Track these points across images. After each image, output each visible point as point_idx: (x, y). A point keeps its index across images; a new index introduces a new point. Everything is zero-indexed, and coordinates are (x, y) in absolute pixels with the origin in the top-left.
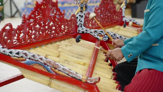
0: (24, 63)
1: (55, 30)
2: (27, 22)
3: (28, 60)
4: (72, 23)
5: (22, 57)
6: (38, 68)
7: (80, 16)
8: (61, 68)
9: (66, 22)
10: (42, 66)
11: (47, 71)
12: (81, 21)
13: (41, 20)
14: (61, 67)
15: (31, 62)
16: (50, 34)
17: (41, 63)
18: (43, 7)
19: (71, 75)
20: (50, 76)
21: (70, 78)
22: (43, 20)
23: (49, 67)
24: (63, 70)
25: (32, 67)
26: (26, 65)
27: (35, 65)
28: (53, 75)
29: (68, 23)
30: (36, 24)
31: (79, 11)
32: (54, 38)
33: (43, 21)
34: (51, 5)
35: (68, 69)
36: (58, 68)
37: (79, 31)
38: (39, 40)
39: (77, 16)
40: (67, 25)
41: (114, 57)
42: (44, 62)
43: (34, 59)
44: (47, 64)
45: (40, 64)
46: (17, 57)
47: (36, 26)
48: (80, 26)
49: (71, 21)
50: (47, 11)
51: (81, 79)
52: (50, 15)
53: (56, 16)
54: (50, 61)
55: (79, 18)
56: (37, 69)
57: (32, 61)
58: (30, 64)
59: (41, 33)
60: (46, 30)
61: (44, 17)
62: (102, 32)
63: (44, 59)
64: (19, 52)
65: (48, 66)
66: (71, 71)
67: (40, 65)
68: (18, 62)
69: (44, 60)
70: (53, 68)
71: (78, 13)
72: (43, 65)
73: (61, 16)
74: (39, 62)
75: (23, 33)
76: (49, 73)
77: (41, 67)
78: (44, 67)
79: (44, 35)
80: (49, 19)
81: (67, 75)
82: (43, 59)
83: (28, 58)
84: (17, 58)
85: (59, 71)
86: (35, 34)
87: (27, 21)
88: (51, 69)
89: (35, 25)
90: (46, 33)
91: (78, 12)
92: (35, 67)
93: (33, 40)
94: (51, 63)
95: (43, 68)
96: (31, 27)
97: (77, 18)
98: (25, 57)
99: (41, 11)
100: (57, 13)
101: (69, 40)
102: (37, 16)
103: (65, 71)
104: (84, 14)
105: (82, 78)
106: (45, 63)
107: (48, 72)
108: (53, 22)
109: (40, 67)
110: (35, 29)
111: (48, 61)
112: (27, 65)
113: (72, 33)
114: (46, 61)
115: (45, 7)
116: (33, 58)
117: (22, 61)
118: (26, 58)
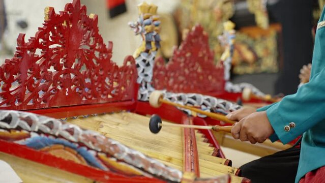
0: (23, 144)
1: (91, 87)
2: (28, 55)
3: (34, 136)
4: (128, 76)
5: (19, 128)
6: (63, 157)
7: (144, 61)
8: (125, 154)
9: (115, 71)
10: (72, 150)
11: (85, 164)
12: (146, 75)
13: (59, 54)
14: (123, 151)
15: (43, 140)
16: (80, 94)
17: (71, 142)
18: (64, 24)
19: (151, 170)
20: (94, 176)
21: (148, 179)
22: (65, 56)
23: (92, 153)
24: (129, 160)
25: (46, 156)
26: (29, 149)
27: (54, 149)
28: (102, 173)
29: (118, 75)
30: (49, 62)
31: (143, 51)
32: (88, 106)
33: (65, 58)
34: (84, 23)
35: (143, 156)
36: (116, 155)
37: (142, 95)
38: (55, 103)
39: (138, 61)
40: (116, 78)
41: (250, 133)
42: (79, 139)
43: (51, 133)
44: (86, 143)
45: (68, 146)
46: (5, 129)
47: (48, 70)
48: (144, 85)
49: (126, 71)
50: (73, 36)
51: (179, 181)
52: (79, 46)
53: (94, 52)
54: (95, 137)
55: (142, 66)
56: (60, 159)
57: (46, 137)
58: (40, 147)
59: (59, 88)
60: (71, 82)
61: (67, 51)
62: (194, 98)
63: (77, 130)
64: (10, 115)
65: (89, 149)
66: (153, 161)
67: (67, 148)
68: (8, 142)
69: (78, 134)
70: (102, 156)
71: (140, 55)
72: (74, 149)
73: (104, 55)
74: (66, 139)
75: (18, 80)
76: (93, 167)
77: (70, 154)
78: (79, 153)
79: (67, 94)
80: (78, 56)
81: (141, 172)
82: (75, 132)
83: (36, 130)
84: (6, 132)
85: (119, 160)
86: (45, 89)
87: (28, 52)
88: (97, 156)
89: (46, 65)
90: (70, 89)
91: (139, 52)
92: (53, 153)
93: (41, 102)
94: (97, 141)
95: (77, 156)
96: (36, 68)
97: (138, 66)
98: (28, 127)
99: (61, 34)
100: (95, 45)
101: (120, 114)
102: (53, 43)
103: (134, 162)
104: (154, 59)
105: (182, 179)
106: (82, 141)
107: (89, 166)
108: (88, 67)
109: (67, 153)
110: (47, 76)
111: (88, 135)
112: (32, 149)
113: (127, 99)
114: (83, 135)
115: (71, 26)
116: (48, 130)
117: (19, 138)
118: (30, 132)
